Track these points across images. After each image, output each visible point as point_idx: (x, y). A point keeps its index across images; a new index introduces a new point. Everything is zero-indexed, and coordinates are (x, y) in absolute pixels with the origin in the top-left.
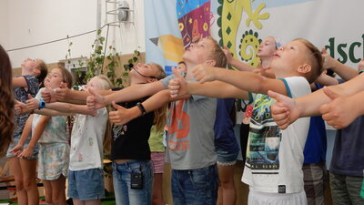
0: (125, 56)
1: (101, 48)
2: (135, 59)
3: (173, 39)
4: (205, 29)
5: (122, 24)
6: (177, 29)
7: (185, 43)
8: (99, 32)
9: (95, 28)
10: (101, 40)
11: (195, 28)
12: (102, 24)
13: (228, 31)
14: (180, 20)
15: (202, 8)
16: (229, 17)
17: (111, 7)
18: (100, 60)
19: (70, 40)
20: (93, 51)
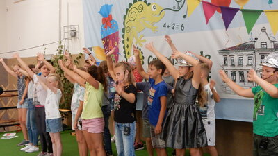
0: (75, 55)
1: (61, 51)
2: (80, 57)
3: (100, 48)
4: (116, 45)
5: (73, 39)
6: (102, 43)
7: (106, 51)
8: (60, 42)
9: (58, 40)
10: (62, 47)
11: (110, 44)
12: (62, 38)
13: (128, 46)
14: (103, 39)
15: (114, 34)
16: (128, 40)
17: (66, 30)
18: (61, 58)
19: (45, 47)
20: (57, 52)
